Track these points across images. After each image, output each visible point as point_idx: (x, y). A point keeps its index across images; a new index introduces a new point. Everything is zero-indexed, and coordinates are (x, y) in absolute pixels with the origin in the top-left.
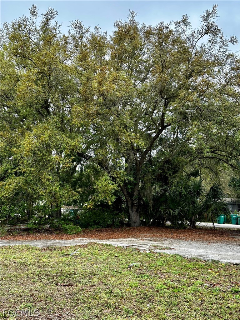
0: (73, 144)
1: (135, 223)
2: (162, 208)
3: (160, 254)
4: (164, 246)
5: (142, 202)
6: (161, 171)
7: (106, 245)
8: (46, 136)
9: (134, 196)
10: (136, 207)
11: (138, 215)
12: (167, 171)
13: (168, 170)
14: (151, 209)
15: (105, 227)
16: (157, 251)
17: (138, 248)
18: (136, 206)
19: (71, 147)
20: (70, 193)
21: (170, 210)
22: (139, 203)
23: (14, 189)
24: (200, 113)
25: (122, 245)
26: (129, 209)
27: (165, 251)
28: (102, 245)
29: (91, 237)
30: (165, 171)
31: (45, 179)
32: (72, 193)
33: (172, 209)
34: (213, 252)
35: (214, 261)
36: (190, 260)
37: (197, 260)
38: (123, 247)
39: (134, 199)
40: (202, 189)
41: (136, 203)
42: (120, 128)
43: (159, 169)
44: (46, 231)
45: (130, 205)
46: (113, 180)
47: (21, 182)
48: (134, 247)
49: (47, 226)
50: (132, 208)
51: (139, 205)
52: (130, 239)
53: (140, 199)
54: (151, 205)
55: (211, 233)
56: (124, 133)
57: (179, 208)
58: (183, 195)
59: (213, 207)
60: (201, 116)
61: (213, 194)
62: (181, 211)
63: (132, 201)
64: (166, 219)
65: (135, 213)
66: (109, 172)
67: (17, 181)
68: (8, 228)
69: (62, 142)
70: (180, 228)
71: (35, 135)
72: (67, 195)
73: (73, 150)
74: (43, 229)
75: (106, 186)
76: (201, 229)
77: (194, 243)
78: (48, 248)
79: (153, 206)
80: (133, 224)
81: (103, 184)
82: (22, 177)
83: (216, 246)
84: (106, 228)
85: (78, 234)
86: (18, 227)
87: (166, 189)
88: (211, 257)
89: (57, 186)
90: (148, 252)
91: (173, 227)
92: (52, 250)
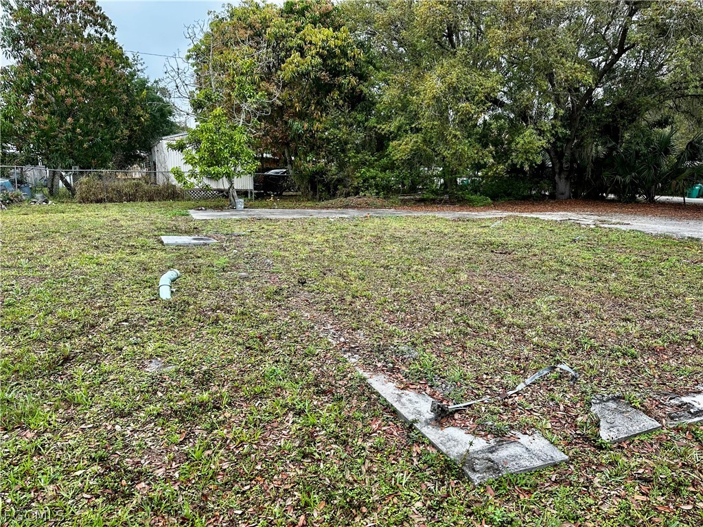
0: (490, 85)
1: (562, 194)
2: (606, 175)
3: (611, 230)
4: (614, 221)
5: (575, 166)
6: (611, 120)
7: (532, 218)
8: (453, 77)
9: (565, 157)
10: (566, 173)
11: (569, 184)
12: (619, 119)
13: (622, 118)
14: (589, 174)
15: (519, 199)
16: (606, 226)
17: (578, 222)
18: (566, 171)
19: (486, 90)
20: (480, 154)
21: (618, 177)
22: (572, 166)
23: (411, 150)
24: (691, 24)
25: (554, 219)
26: (555, 176)
27: (618, 226)
28: (526, 218)
29: (507, 210)
30: (616, 119)
31: (450, 135)
32: (483, 154)
33: (620, 175)
34: (688, 229)
35: (692, 239)
36: (656, 236)
37: (666, 237)
38: (556, 221)
39: (564, 161)
40: (673, 146)
41: (567, 168)
42: (556, 57)
43: (608, 116)
44: (446, 202)
45: (557, 170)
46: (539, 135)
47: (420, 141)
48: (572, 221)
49: (446, 197)
50: (560, 174)
51: (571, 170)
52: (561, 213)
53: (573, 160)
54: (589, 169)
55: (679, 209)
56: (562, 64)
57: (633, 174)
58: (642, 154)
59: (687, 171)
60: (692, 28)
61: (690, 153)
62: (635, 178)
63: (561, 164)
64: (609, 189)
65: (563, 181)
66: (535, 124)
67: (415, 140)
68: (402, 198)
69: (475, 83)
70: (631, 202)
71: (439, 76)
72: (476, 155)
73: (489, 94)
74: (442, 200)
75: (529, 143)
76: (663, 204)
77: (658, 220)
78: (459, 219)
79: (592, 171)
80: (560, 196)
81: (526, 140)
82: (419, 135)
83: (692, 223)
84: (521, 200)
85: (486, 207)
86: (412, 197)
87: (613, 146)
88: (687, 234)
89: (465, 144)
90: (592, 227)
91: (619, 201)
92: (464, 221)
